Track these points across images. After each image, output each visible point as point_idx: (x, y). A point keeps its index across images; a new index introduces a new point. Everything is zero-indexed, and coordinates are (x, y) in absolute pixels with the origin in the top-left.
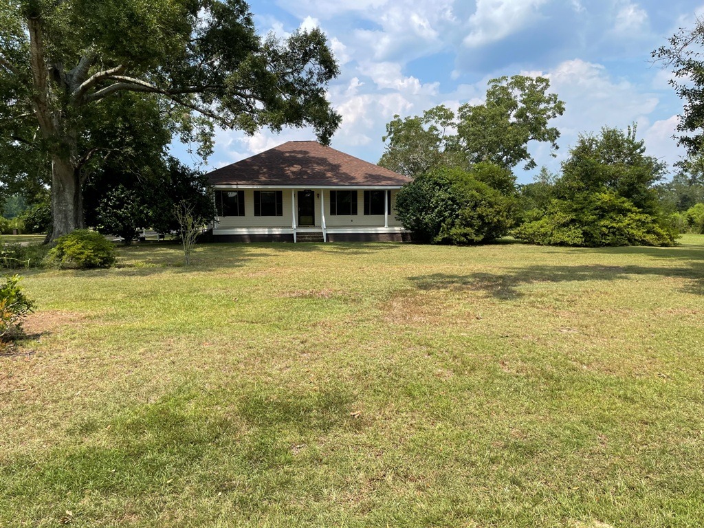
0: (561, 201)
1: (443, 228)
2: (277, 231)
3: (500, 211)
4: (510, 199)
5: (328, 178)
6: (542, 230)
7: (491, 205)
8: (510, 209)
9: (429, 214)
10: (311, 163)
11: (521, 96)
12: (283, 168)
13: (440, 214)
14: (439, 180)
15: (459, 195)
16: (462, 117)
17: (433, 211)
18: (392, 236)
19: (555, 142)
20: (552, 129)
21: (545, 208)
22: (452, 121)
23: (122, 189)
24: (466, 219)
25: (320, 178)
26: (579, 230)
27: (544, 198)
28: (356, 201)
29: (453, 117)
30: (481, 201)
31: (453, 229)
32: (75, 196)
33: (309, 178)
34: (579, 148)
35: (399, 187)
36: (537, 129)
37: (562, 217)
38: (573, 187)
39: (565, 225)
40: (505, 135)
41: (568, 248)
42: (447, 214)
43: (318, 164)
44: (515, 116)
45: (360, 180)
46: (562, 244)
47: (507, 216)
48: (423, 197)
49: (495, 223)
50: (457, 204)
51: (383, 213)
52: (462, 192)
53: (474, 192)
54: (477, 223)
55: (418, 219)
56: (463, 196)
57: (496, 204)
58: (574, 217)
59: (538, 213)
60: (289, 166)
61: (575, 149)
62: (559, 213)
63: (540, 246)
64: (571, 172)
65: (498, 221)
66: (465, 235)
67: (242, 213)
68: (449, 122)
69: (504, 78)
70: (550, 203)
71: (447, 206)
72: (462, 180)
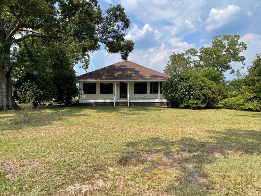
0: (248, 87)
1: (185, 100)
2: (108, 101)
3: (215, 92)
4: (220, 86)
5: (133, 77)
6: (238, 102)
7: (209, 89)
8: (220, 91)
9: (177, 93)
10: (127, 70)
11: (227, 43)
12: (114, 73)
13: (183, 93)
14: (183, 77)
15: (193, 84)
16: (201, 52)
17: (180, 92)
18: (162, 103)
19: (243, 62)
20: (242, 56)
21: (239, 91)
22: (197, 54)
23: (29, 82)
24: (196, 96)
25: (130, 77)
26: (259, 102)
27: (238, 85)
28: (146, 87)
29: (198, 53)
30: (204, 87)
31: (190, 101)
32: (7, 85)
33: (124, 77)
34: (257, 60)
35: (164, 81)
36: (235, 56)
37: (248, 95)
38: (254, 80)
39: (250, 100)
40: (220, 59)
41: (253, 113)
42: (186, 93)
43: (130, 71)
44: (225, 51)
45: (147, 77)
46: (249, 110)
47: (218, 94)
48: (175, 85)
49: (212, 98)
50: (192, 89)
51: (158, 93)
52: (195, 83)
53: (201, 82)
54: (202, 98)
55: (172, 96)
56: (195, 85)
57: (212, 88)
58: (256, 95)
59: (235, 93)
60: (117, 72)
61: (254, 60)
62: (247, 93)
63: (236, 111)
64: (253, 72)
65: (214, 97)
66: (196, 104)
67: (95, 93)
68: (196, 54)
69: (220, 36)
70: (242, 88)
71: (187, 89)
72: (194, 76)
